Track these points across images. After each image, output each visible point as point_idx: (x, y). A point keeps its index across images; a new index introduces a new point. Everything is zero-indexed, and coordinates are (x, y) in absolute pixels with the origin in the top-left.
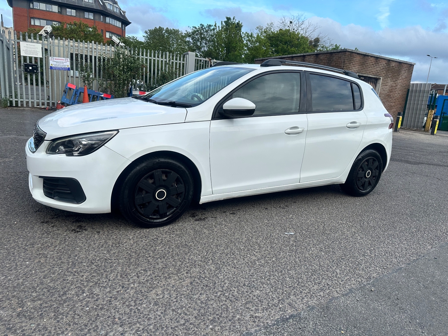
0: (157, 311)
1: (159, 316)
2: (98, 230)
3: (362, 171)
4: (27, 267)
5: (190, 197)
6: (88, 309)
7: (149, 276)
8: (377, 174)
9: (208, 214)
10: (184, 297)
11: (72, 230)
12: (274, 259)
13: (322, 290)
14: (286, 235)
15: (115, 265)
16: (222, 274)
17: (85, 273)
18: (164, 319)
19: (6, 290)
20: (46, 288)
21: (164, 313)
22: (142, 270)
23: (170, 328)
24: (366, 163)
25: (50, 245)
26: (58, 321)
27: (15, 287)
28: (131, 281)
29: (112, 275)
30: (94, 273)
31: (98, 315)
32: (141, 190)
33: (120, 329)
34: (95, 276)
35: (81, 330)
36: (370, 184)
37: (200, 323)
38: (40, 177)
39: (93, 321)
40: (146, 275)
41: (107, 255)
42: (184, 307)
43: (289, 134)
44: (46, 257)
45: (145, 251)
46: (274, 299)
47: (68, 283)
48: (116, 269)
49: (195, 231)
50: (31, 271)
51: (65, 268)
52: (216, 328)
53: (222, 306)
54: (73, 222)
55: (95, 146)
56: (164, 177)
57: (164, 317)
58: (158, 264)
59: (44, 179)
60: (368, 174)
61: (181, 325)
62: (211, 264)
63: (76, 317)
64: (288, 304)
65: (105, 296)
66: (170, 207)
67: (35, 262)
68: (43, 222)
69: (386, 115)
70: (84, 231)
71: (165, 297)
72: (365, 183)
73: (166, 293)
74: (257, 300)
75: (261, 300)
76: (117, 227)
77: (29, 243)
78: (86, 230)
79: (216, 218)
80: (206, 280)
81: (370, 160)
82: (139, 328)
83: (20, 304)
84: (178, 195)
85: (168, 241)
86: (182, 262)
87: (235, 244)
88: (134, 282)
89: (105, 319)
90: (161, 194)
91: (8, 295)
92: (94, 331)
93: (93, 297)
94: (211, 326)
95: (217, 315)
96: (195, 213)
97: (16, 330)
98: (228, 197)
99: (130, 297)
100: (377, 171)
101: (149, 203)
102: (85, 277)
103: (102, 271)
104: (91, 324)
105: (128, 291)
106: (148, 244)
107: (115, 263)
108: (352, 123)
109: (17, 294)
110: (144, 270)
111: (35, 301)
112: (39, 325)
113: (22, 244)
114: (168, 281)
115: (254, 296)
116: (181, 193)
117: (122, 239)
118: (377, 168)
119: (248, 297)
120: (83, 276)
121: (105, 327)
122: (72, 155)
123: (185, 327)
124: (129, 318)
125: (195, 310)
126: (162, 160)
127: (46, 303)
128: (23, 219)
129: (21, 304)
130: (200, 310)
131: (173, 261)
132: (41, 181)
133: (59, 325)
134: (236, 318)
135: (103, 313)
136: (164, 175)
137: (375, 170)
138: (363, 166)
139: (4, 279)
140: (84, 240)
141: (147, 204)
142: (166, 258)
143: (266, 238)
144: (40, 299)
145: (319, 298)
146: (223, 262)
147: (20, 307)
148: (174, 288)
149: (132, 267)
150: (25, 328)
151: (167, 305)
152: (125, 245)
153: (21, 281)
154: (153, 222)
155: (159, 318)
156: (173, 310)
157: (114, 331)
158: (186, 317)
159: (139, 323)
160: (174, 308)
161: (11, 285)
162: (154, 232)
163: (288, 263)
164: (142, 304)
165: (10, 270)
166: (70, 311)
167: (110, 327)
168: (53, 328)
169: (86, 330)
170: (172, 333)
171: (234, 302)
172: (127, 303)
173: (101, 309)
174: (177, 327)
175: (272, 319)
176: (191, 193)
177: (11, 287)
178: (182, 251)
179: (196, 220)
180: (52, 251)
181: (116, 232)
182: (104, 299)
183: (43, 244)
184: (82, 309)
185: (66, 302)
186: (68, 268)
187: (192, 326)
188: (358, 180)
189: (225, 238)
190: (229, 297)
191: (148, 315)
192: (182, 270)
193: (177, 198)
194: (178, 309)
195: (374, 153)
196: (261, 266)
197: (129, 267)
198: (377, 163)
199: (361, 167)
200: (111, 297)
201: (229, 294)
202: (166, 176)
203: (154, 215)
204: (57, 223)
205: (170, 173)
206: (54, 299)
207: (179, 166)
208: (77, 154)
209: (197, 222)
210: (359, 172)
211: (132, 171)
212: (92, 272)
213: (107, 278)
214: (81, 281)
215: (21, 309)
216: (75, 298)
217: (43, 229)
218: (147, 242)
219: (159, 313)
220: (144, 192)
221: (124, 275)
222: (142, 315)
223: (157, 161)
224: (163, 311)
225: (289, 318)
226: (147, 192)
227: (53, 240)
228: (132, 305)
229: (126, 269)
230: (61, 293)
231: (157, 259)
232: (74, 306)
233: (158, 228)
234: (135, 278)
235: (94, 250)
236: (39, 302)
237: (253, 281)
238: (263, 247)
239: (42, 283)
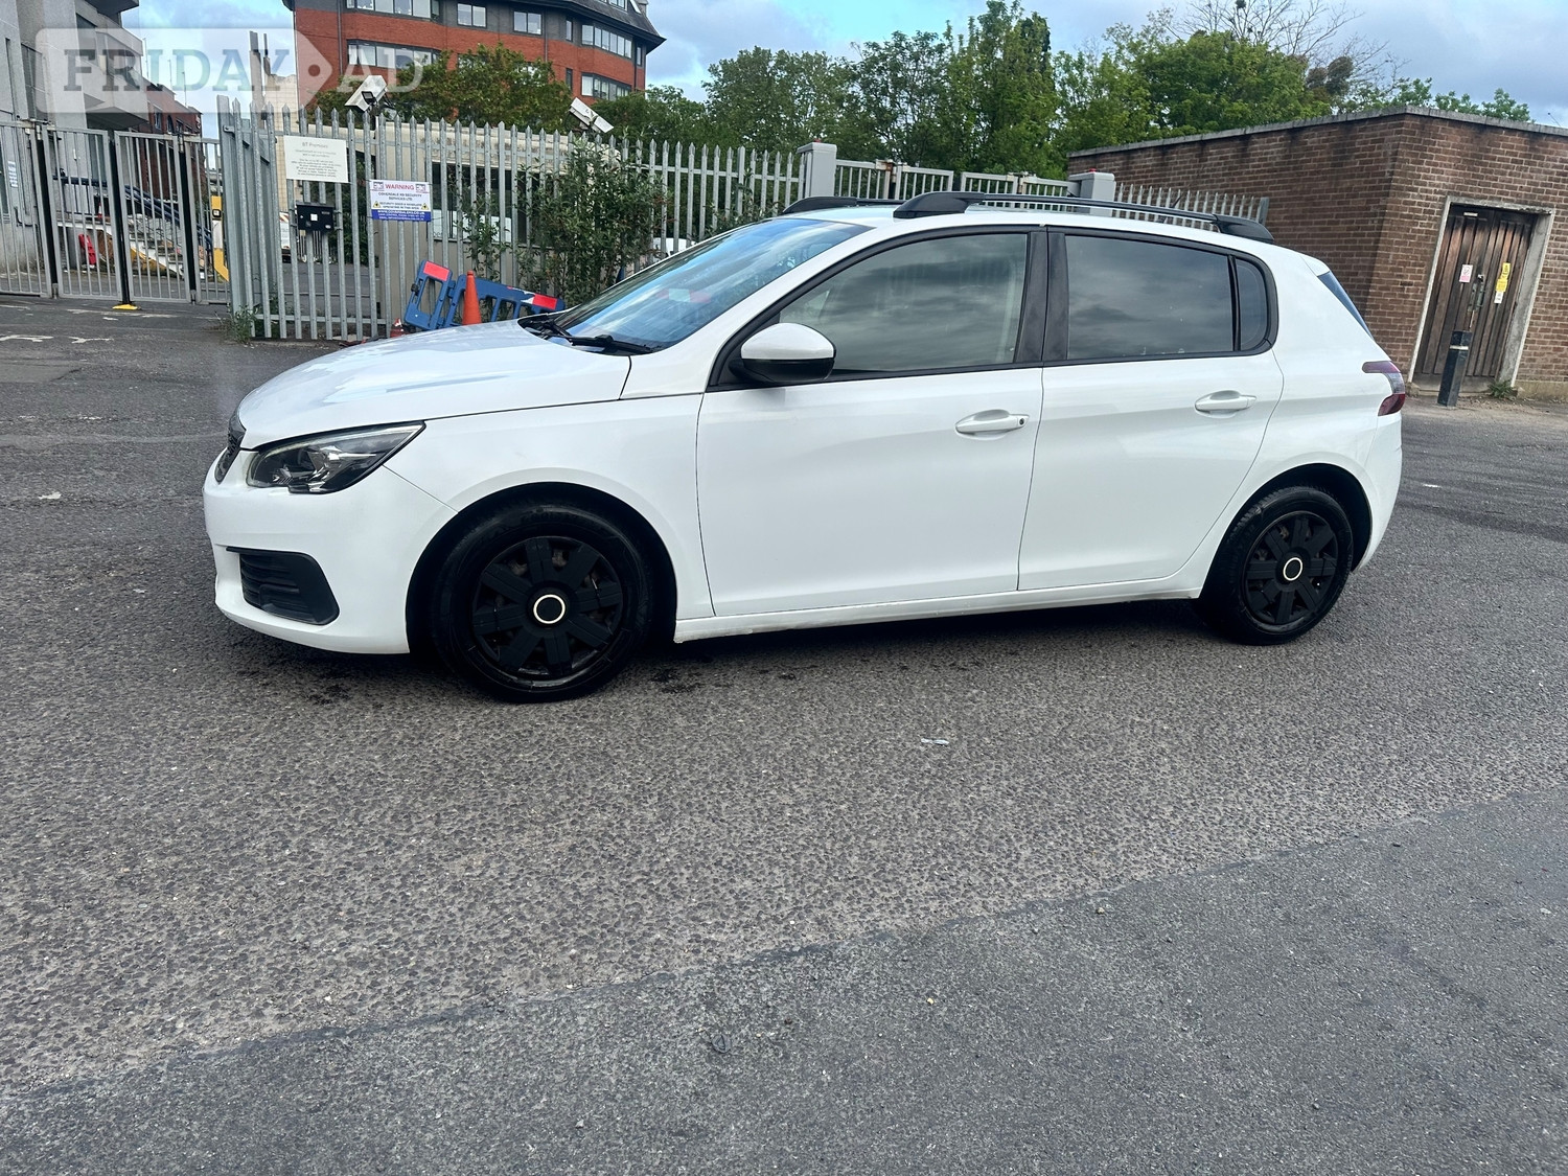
0: (452, 903)
1: (451, 915)
2: (379, 701)
3: (1267, 559)
4: (170, 778)
5: (641, 620)
6: (283, 883)
7: (467, 822)
8: (1330, 570)
9: (710, 677)
10: (538, 879)
11: (311, 698)
12: (843, 807)
13: (941, 894)
14: (923, 744)
15: (389, 789)
16: (670, 833)
17: (307, 802)
18: (460, 923)
19: (106, 827)
20: (199, 829)
21: (467, 911)
22: (454, 806)
23: (465, 945)
24: (1284, 532)
25: (242, 730)
26: (204, 904)
27: (127, 821)
28: (416, 830)
29: (373, 813)
30: (328, 804)
31: (302, 899)
32: (489, 595)
33: (344, 934)
34: (327, 812)
35: (249, 928)
36: (1299, 602)
37: (549, 941)
38: (230, 549)
39: (285, 911)
40: (460, 821)
41: (379, 766)
42: (526, 901)
43: (972, 434)
44: (224, 759)
45: (483, 761)
46: (783, 906)
47: (258, 822)
48: (386, 800)
49: (648, 717)
50: (176, 788)
51: (262, 787)
52: (586, 958)
53: (627, 907)
54: (322, 677)
55: (363, 466)
56: (558, 559)
57: (462, 918)
58: (504, 795)
59: (241, 556)
60: (1293, 568)
61: (497, 940)
62: (651, 807)
63: (250, 898)
64: (816, 919)
65: (334, 860)
66: (580, 647)
67: (194, 768)
68: (242, 673)
69: (1368, 368)
70: (341, 702)
71: (487, 875)
72: (1279, 596)
73: (493, 865)
74: (733, 902)
75: (743, 903)
76: (433, 695)
77: (191, 722)
78: (346, 698)
79: (728, 686)
80: (616, 844)
81: (1298, 522)
82: (390, 936)
83: (129, 858)
84: (606, 612)
85: (557, 741)
86: (573, 796)
87: (749, 759)
88: (423, 834)
89: (316, 909)
90: (549, 609)
91: (108, 837)
92: (279, 932)
93: (304, 860)
94: (573, 951)
95: (605, 926)
96: (672, 670)
97: (102, 912)
98: (767, 625)
99: (395, 868)
100: (1330, 559)
101: (515, 630)
102: (302, 812)
103: (351, 802)
104: (278, 916)
105: (396, 853)
106: (500, 744)
107: (390, 785)
108: (1217, 395)
109: (130, 836)
110: (459, 808)
111: (166, 856)
112: (158, 906)
113: (174, 724)
114: (510, 839)
115: (731, 892)
116: (614, 607)
117: (433, 726)
118: (1328, 549)
119: (712, 892)
120: (299, 808)
121: (308, 926)
122: (306, 491)
123: (504, 945)
124: (373, 913)
125: (551, 909)
126: (550, 509)
127: (190, 862)
128: (197, 662)
129: (131, 861)
130: (564, 911)
131: (550, 791)
132: (235, 559)
133: (203, 911)
134: (652, 939)
135: (315, 895)
136: (560, 554)
137: (1321, 556)
138: (1269, 541)
139: (108, 802)
140: (333, 724)
141: (510, 634)
142: (532, 782)
143: (853, 749)
144: (178, 854)
145: (918, 915)
146: (689, 804)
147: (127, 865)
148: (521, 856)
149: (432, 797)
150: (126, 910)
151: (481, 893)
152: (436, 741)
153: (146, 808)
154: (529, 688)
155: (448, 918)
156: (494, 906)
157: (326, 937)
158: (519, 925)
159: (394, 926)
160: (497, 901)
161: (119, 817)
162: (530, 715)
163: (881, 819)
164: (418, 886)
165: (128, 782)
166: (239, 883)
167: (321, 927)
168: (187, 918)
169: (262, 929)
170: (467, 955)
171: (666, 901)
172: (383, 881)
173: (314, 887)
174: (485, 943)
175: (749, 949)
176: (643, 609)
177: (119, 822)
178: (584, 769)
179: (665, 691)
180: (243, 746)
181: (427, 708)
182: (329, 865)
183: (224, 728)
184: (268, 883)
185: (237, 864)
186: (268, 789)
187: (524, 945)
188: (1250, 589)
189: (728, 742)
190: (657, 889)
191: (425, 910)
192: (564, 816)
193: (603, 623)
194: (507, 903)
195: (1315, 498)
196: (795, 820)
197: (423, 797)
198: (1327, 534)
199: (1263, 545)
200: (349, 864)
201: (664, 882)
202: (565, 557)
203: (534, 668)
204: (278, 678)
205: (576, 546)
206: (209, 856)
207: (603, 529)
208: (318, 489)
209: (666, 696)
210: (1254, 562)
211: (462, 538)
212: (326, 801)
213: (356, 818)
214: (290, 819)
215: (127, 869)
216: (262, 858)
217: (237, 691)
218: (497, 738)
219: (453, 910)
220: (500, 600)
221: (405, 814)
222: (408, 910)
223: (535, 511)
224: (466, 906)
225: (798, 954)
226: (507, 601)
227: (255, 719)
228: (392, 886)
229: (415, 801)
230: (233, 843)
231: (508, 782)
232: (253, 874)
233: (545, 706)
234: (430, 824)
235: (351, 749)
236: (175, 859)
237: (749, 857)
238: (829, 774)
239: (192, 819)
